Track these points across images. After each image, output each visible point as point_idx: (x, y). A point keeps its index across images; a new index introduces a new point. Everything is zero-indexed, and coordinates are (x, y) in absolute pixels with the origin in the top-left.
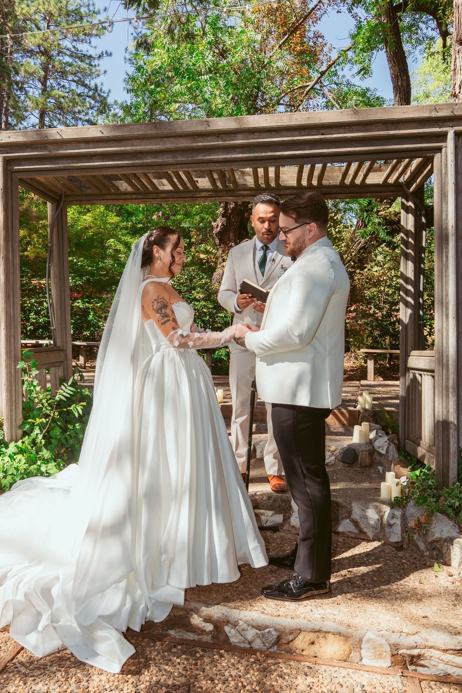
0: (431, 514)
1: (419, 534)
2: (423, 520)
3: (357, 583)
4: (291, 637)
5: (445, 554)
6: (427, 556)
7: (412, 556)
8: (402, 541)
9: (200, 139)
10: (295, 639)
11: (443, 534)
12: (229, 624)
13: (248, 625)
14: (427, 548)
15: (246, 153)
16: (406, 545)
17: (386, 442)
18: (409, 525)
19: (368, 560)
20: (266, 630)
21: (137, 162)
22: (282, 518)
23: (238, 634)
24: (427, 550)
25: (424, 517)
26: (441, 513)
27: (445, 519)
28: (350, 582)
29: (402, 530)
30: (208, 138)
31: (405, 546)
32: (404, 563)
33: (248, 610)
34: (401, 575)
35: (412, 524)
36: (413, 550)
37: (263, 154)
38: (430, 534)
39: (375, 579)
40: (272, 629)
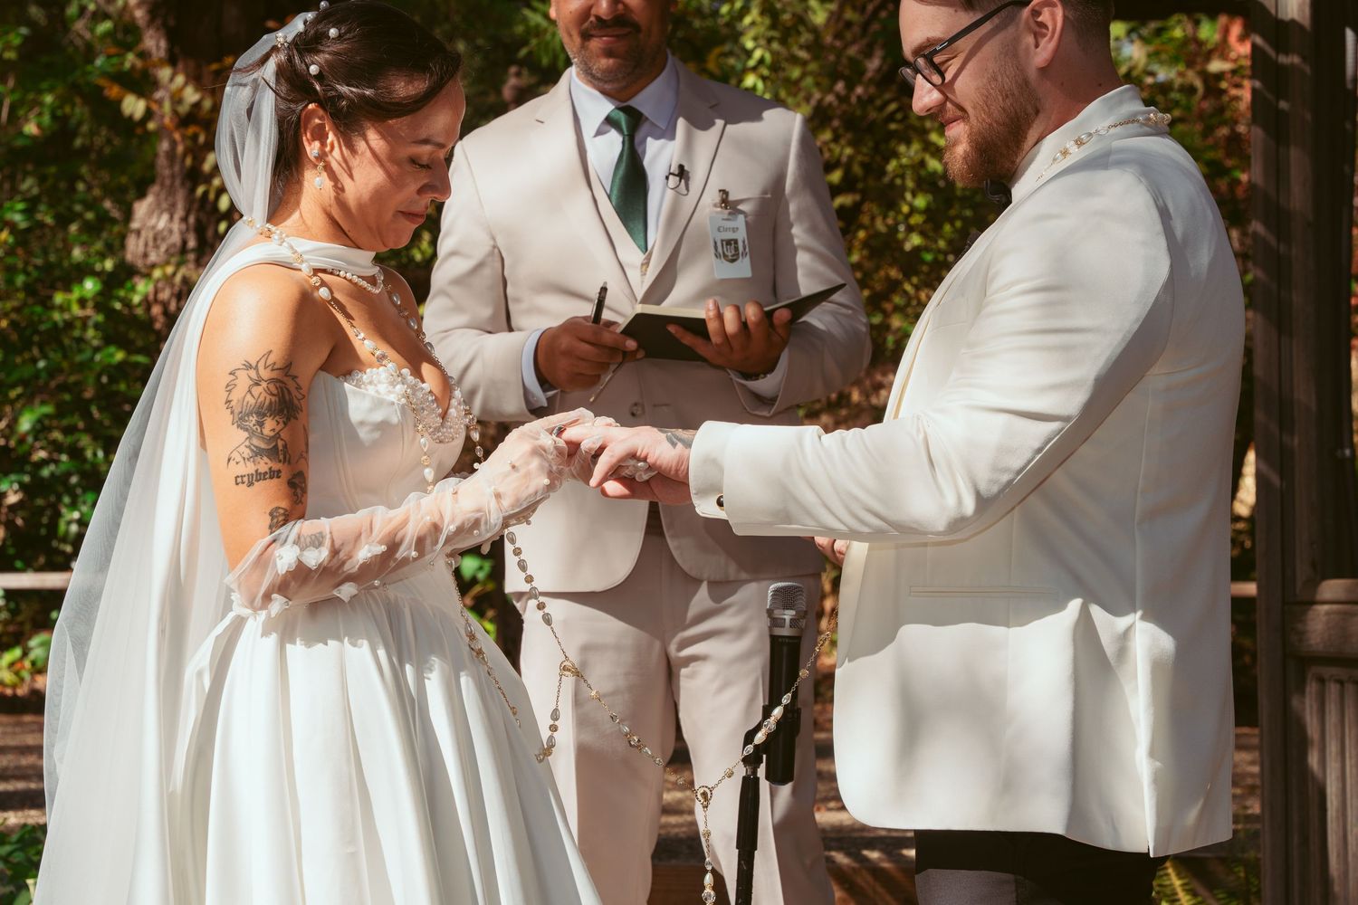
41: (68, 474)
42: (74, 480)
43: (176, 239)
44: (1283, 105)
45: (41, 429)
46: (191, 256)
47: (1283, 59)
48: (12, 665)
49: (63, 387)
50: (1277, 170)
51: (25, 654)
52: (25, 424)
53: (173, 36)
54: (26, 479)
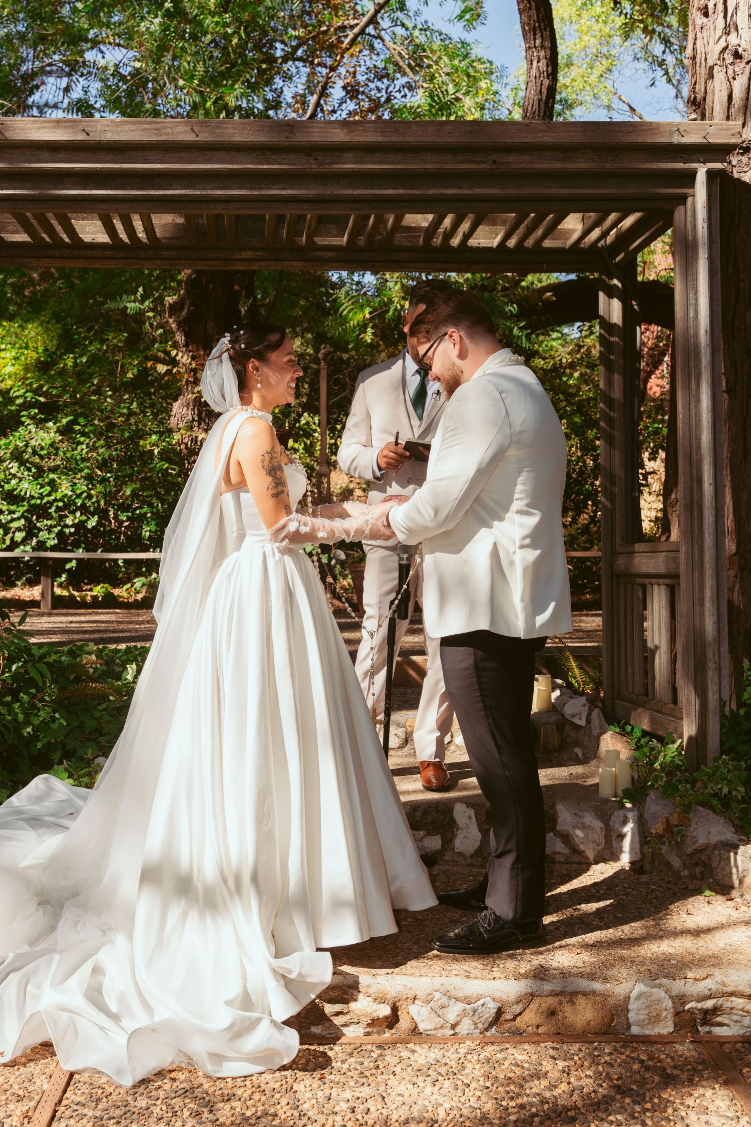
0: (687, 808)
1: (670, 843)
2: (674, 821)
3: (594, 923)
4: (518, 1008)
5: (716, 868)
6: (686, 876)
7: (662, 879)
8: (642, 860)
9: (275, 157)
10: (525, 1010)
11: (710, 837)
12: (416, 1001)
13: (450, 998)
14: (684, 864)
15: (358, 188)
16: (648, 865)
17: (584, 705)
18: (653, 831)
19: (598, 892)
20: (479, 1003)
21: (152, 192)
22: (440, 842)
23: (433, 1015)
24: (685, 867)
25: (676, 815)
26: (703, 806)
27: (712, 815)
28: (583, 923)
29: (640, 841)
30: (291, 157)
31: (647, 867)
32: (654, 889)
33: (444, 976)
34: (656, 907)
35: (657, 828)
36: (661, 871)
37: (390, 192)
38: (688, 841)
39: (619, 915)
40: (488, 999)
41: (146, 513)
42: (149, 515)
43: (190, 418)
44: (612, 357)
45: (134, 494)
46: (196, 424)
47: (612, 339)
48: (127, 589)
49: (145, 478)
50: (609, 382)
51: (132, 586)
52: (128, 492)
53: (187, 335)
54: (130, 514)
